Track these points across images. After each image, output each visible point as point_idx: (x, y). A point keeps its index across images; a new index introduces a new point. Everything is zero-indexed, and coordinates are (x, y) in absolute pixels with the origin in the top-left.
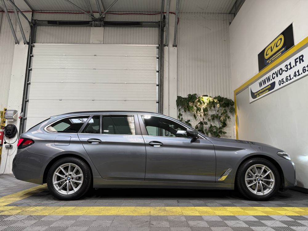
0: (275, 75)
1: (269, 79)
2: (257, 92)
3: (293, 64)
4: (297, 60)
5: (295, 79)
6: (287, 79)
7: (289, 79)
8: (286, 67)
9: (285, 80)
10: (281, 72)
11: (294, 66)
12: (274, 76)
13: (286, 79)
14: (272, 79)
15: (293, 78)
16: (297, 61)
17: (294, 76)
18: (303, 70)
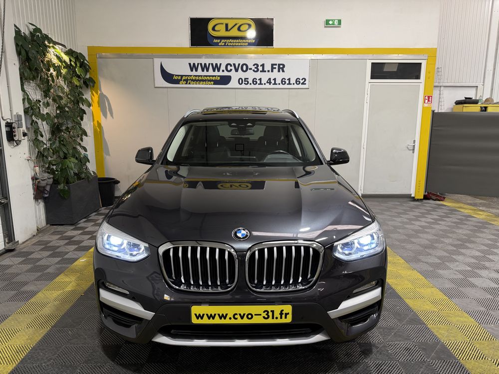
0: (233, 68)
1: (217, 68)
2: (182, 76)
3: (268, 67)
4: (274, 66)
5: (268, 86)
7: (259, 82)
9: (250, 81)
10: (245, 68)
12: (229, 68)
13: (253, 82)
14: (225, 70)
15: (265, 84)
16: (275, 68)
17: (267, 82)
18: (282, 81)
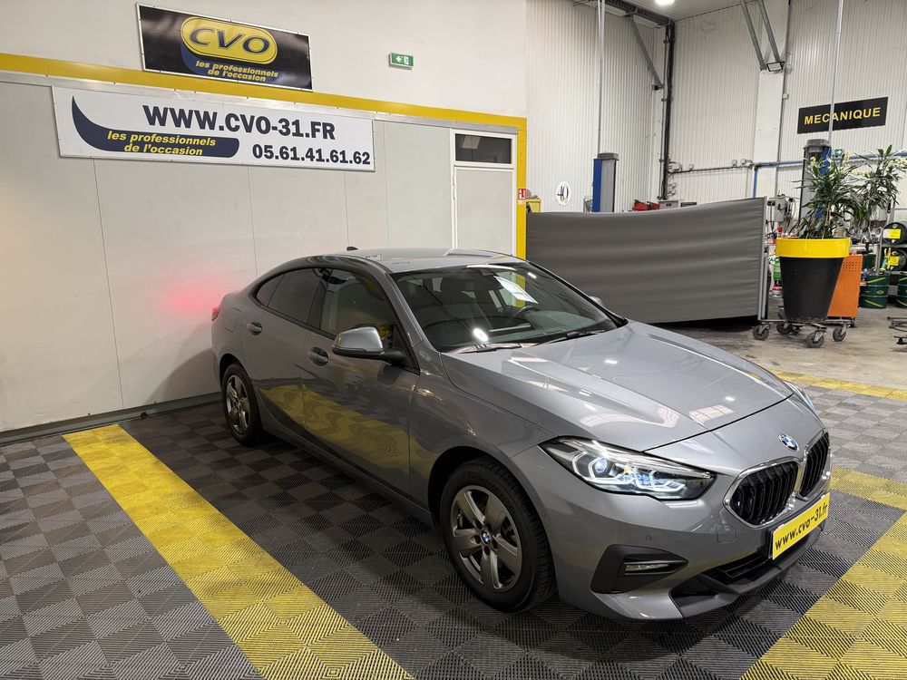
0: (240, 123)
1: (207, 120)
2: (129, 134)
3: (305, 128)
4: (316, 127)
5: (308, 162)
6: (283, 152)
8: (284, 123)
9: (276, 152)
10: (263, 125)
11: (307, 135)
12: (233, 123)
13: (281, 153)
15: (303, 159)
16: (318, 130)
17: (307, 156)
18: (332, 156)
